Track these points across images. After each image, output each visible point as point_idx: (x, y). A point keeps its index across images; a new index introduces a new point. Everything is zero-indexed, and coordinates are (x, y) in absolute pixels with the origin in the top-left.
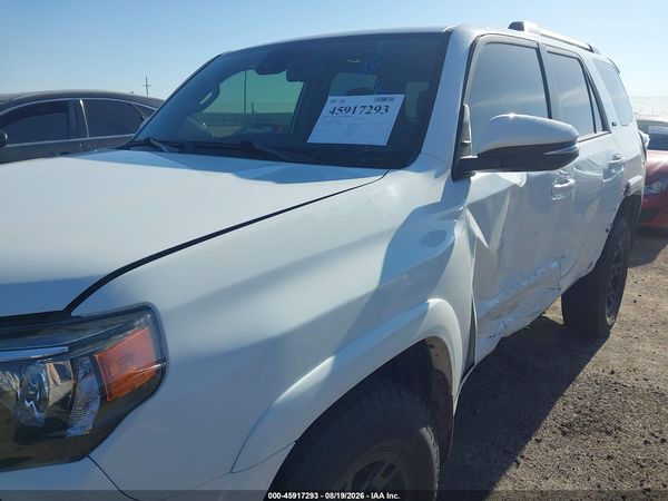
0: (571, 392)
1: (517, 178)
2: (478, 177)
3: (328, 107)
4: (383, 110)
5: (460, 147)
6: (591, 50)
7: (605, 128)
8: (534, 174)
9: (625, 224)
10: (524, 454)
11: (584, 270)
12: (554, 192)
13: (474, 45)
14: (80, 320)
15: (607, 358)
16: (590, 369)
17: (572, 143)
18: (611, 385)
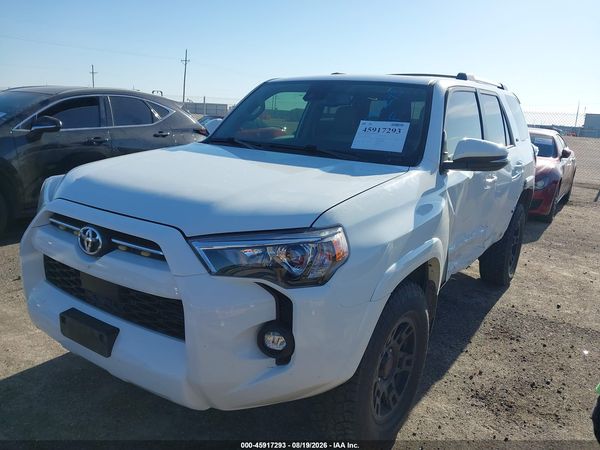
0: (489, 318)
1: (468, 174)
2: (451, 172)
3: (361, 127)
4: (397, 131)
5: (443, 155)
6: (502, 88)
7: (512, 143)
8: (477, 172)
9: (522, 208)
10: (468, 349)
11: (497, 238)
12: (486, 184)
13: (447, 93)
14: (315, 229)
15: (510, 298)
16: (498, 305)
17: (505, 157)
18: (513, 313)
